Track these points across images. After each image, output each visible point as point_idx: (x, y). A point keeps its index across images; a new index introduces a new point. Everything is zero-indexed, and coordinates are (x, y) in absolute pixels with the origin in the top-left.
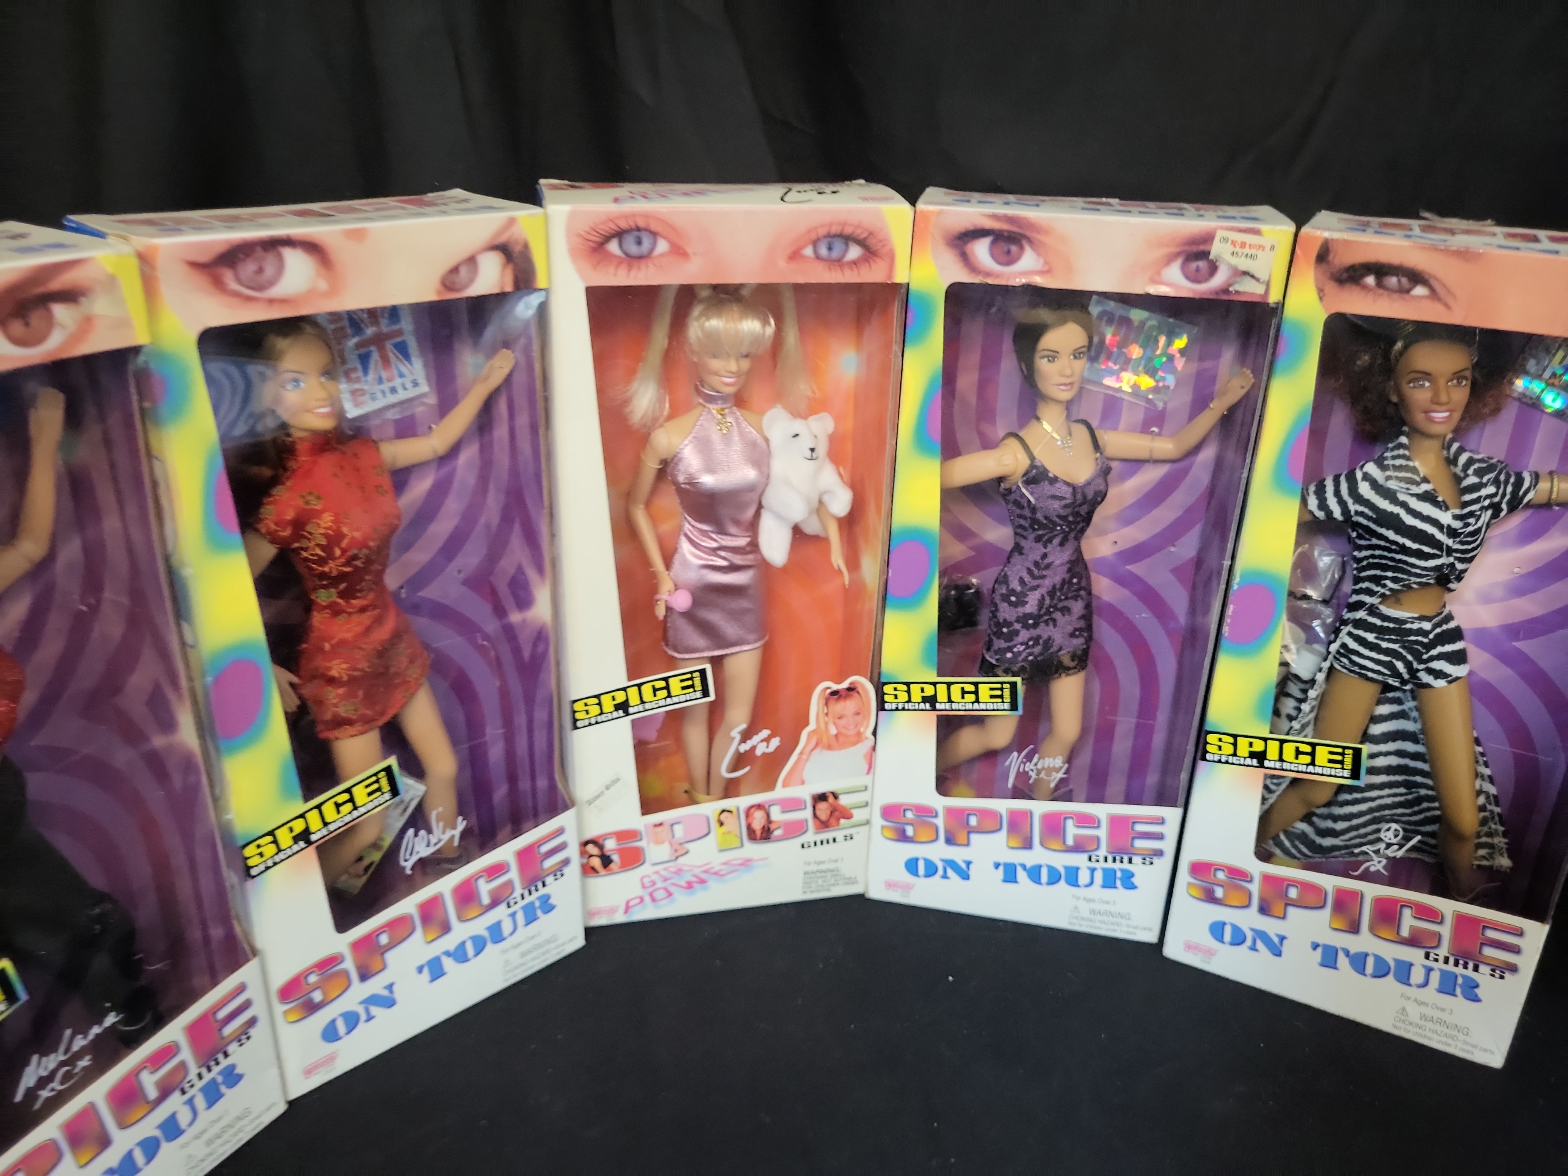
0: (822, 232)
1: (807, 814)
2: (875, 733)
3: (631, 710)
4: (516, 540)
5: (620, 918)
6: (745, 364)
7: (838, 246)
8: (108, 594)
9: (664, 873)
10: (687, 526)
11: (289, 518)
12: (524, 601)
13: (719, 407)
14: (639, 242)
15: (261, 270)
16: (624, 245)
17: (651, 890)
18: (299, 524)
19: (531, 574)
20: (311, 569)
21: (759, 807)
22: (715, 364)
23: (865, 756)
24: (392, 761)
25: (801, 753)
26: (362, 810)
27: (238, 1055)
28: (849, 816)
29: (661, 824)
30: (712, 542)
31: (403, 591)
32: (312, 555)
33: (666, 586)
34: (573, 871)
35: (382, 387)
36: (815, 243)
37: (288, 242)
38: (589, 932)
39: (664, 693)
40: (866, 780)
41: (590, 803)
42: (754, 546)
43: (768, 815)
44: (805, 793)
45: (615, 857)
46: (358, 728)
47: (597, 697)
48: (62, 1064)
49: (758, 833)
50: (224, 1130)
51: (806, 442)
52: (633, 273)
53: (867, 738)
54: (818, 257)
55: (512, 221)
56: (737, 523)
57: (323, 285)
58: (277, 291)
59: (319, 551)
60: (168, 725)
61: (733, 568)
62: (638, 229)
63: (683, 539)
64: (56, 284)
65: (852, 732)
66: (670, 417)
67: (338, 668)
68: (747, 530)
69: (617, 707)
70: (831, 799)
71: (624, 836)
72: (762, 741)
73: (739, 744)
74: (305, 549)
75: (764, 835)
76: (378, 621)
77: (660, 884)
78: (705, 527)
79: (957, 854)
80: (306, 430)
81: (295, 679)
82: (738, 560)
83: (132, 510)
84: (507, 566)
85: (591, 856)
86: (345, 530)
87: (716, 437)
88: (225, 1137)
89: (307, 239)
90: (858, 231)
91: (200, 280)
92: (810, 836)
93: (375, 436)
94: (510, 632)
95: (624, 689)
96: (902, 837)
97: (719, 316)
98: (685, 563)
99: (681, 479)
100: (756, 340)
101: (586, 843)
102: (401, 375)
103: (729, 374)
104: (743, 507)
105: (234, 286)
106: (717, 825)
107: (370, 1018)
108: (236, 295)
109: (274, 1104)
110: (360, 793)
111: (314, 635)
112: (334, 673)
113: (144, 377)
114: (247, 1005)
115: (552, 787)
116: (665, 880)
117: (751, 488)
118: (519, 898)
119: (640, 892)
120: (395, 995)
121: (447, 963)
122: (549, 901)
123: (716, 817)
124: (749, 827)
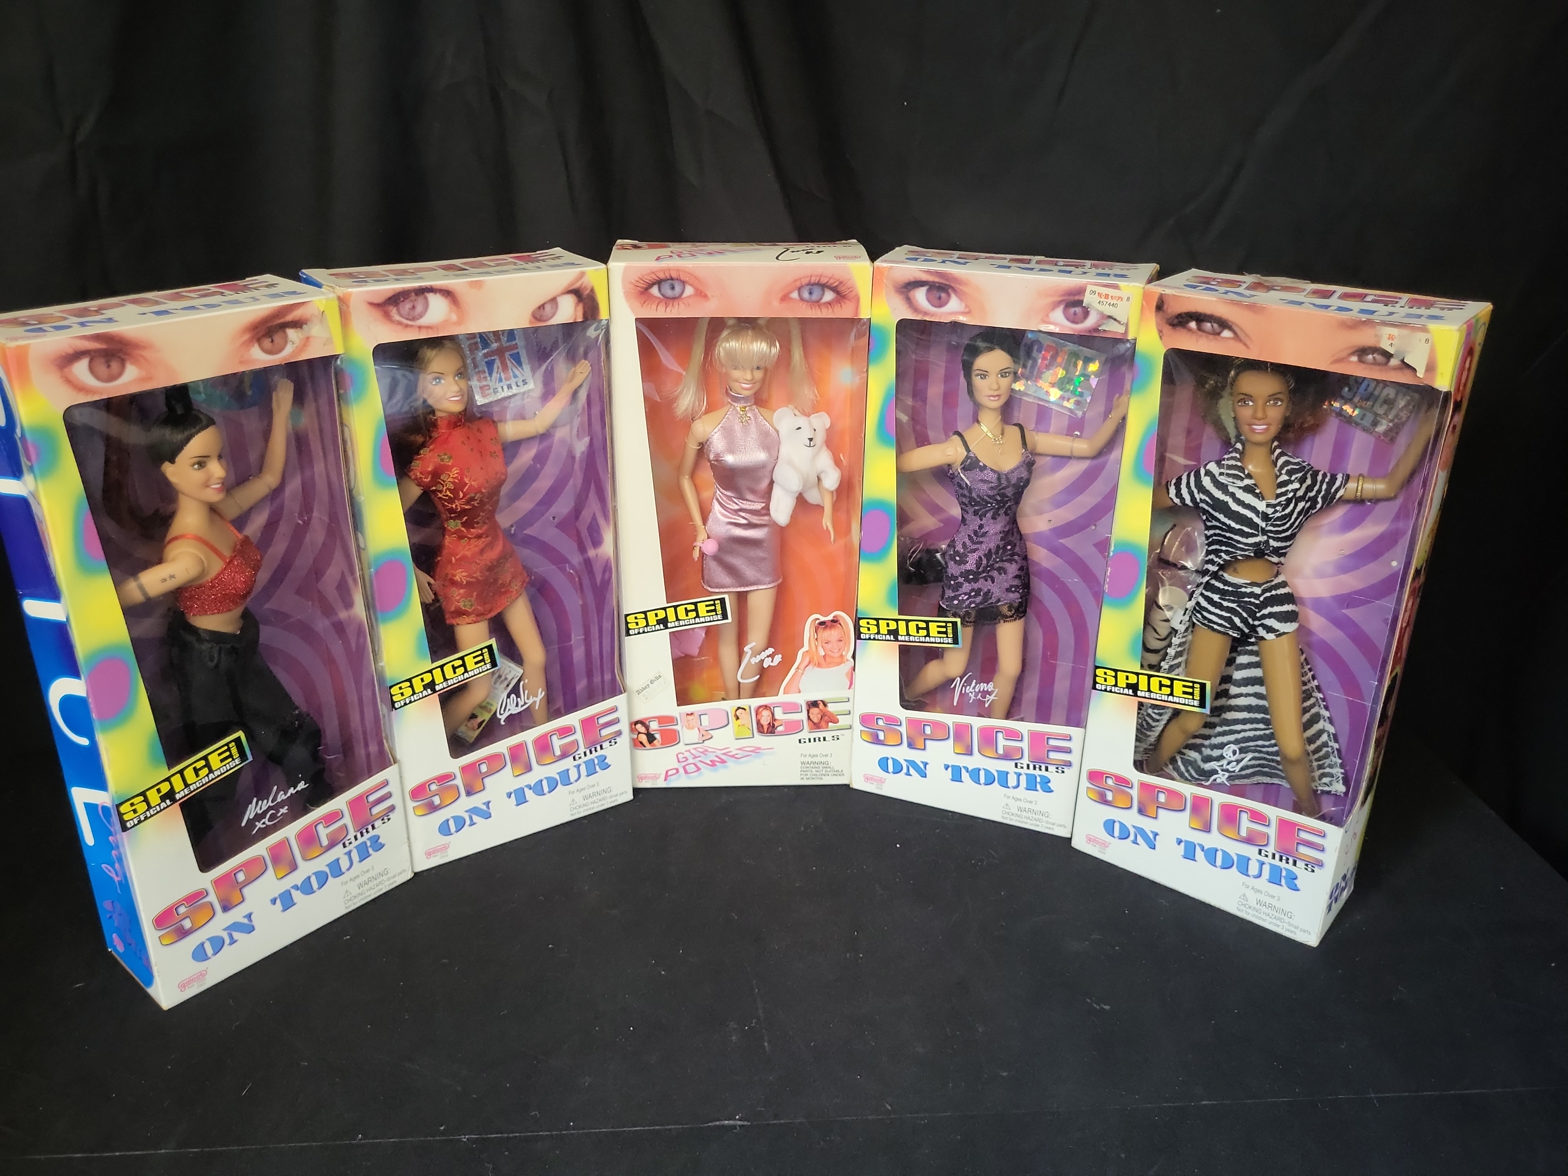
0: (805, 281)
1: (803, 716)
2: (854, 657)
3: (669, 625)
4: (592, 495)
5: (661, 784)
6: (759, 375)
7: (817, 292)
8: (315, 514)
9: (693, 751)
10: (718, 492)
11: (430, 469)
12: (597, 542)
13: (742, 405)
14: (673, 288)
15: (414, 307)
16: (662, 290)
17: (684, 764)
18: (436, 475)
19: (601, 521)
20: (444, 505)
21: (766, 707)
22: (736, 374)
23: (847, 674)
24: (493, 642)
25: (798, 668)
26: (471, 674)
27: (381, 829)
28: (836, 722)
29: (692, 714)
30: (734, 505)
31: (513, 529)
32: (444, 496)
33: (702, 536)
34: (625, 740)
35: (501, 384)
36: (799, 289)
37: (431, 290)
38: (636, 791)
39: (694, 614)
40: (848, 693)
41: (639, 692)
42: (767, 510)
43: (773, 714)
44: (802, 699)
45: (657, 736)
46: (472, 618)
47: (645, 613)
48: (270, 808)
49: (765, 728)
50: (369, 880)
51: (806, 433)
52: (668, 309)
53: (848, 660)
54: (802, 299)
55: (583, 274)
56: (753, 491)
57: (454, 317)
58: (423, 321)
59: (448, 493)
60: (349, 604)
61: (750, 526)
62: (672, 279)
63: (715, 501)
65: (837, 655)
66: (707, 412)
67: (460, 575)
68: (763, 498)
69: (659, 622)
70: (821, 706)
71: (662, 720)
72: (768, 656)
73: (751, 658)
74: (441, 492)
75: (770, 729)
76: (490, 545)
77: (691, 761)
78: (729, 494)
79: (917, 756)
80: (445, 412)
81: (432, 581)
82: (755, 520)
83: (331, 457)
84: (586, 515)
85: (639, 733)
86: (466, 480)
87: (738, 427)
88: (371, 885)
89: (443, 288)
90: (831, 281)
91: (377, 314)
92: (805, 734)
93: (495, 419)
94: (588, 563)
95: (664, 609)
96: (876, 741)
97: (738, 340)
98: (717, 520)
99: (712, 457)
100: (763, 356)
101: (636, 723)
102: (515, 376)
103: (746, 382)
104: (758, 480)
105: (397, 318)
106: (734, 719)
107: (472, 824)
108: (400, 323)
109: (404, 871)
110: (470, 661)
111: (445, 552)
112: (457, 578)
113: (339, 374)
114: (389, 796)
115: (614, 679)
116: (695, 757)
117: (761, 467)
118: (583, 755)
119: (676, 765)
120: (491, 811)
121: (529, 794)
122: (606, 761)
123: (733, 713)
124: (758, 722)
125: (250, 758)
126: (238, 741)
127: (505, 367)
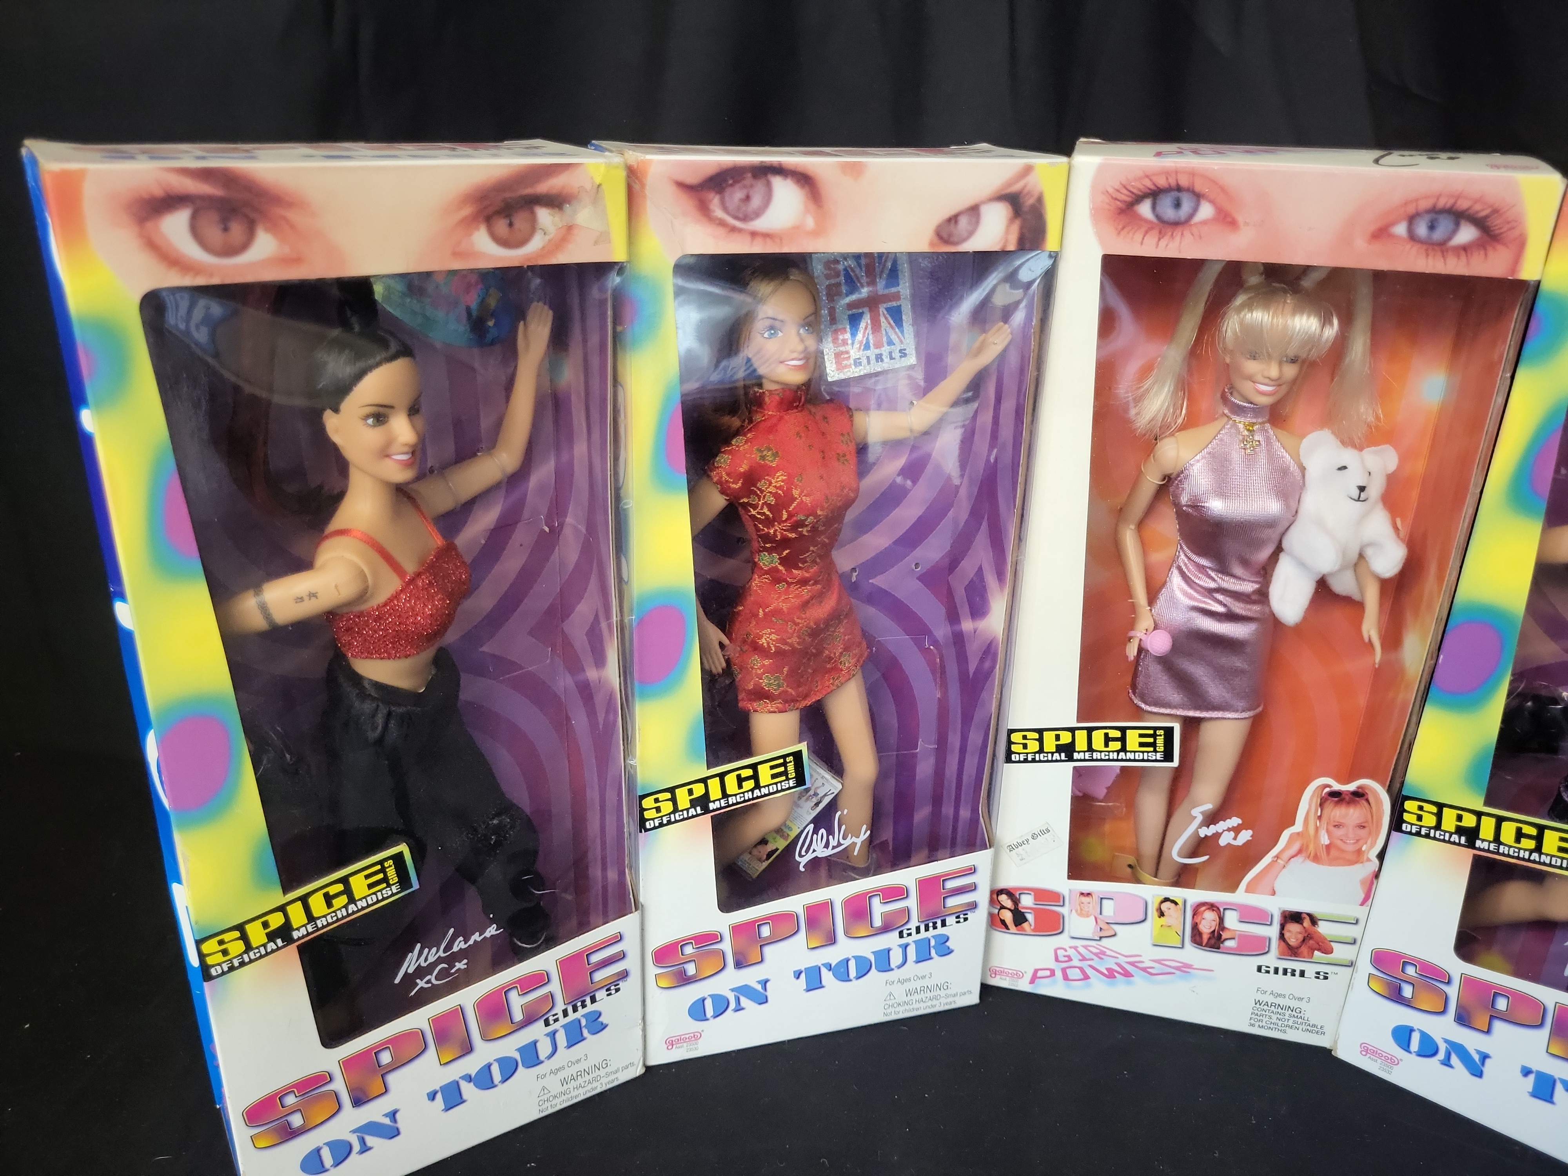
0: (1425, 205)
1: (1273, 932)
2: (1381, 856)
3: (1076, 756)
4: (982, 539)
5: (1024, 986)
6: (1291, 371)
7: (1444, 225)
8: (569, 520)
9: (1082, 950)
10: (1182, 556)
11: (742, 470)
12: (979, 610)
13: (1248, 420)
14: (1177, 205)
15: (748, 198)
16: (1158, 208)
17: (1065, 965)
18: (751, 479)
19: (991, 580)
20: (758, 530)
21: (1212, 907)
22: (1252, 367)
23: (1363, 882)
24: (803, 747)
25: (1277, 857)
26: (765, 791)
27: (604, 1003)
28: (1328, 951)
29: (1089, 894)
30: (1208, 580)
31: (855, 574)
32: (759, 513)
33: (1145, 622)
34: (979, 918)
35: (868, 353)
36: (1412, 220)
37: (779, 170)
38: (986, 990)
39: (1117, 745)
40: (1360, 912)
41: (1011, 848)
42: (1262, 596)
43: (1221, 919)
44: (1275, 906)
45: (1030, 917)
46: (778, 704)
47: (1040, 731)
48: (440, 960)
49: (1205, 937)
50: (579, 1074)
51: (1355, 478)
52: (1163, 243)
53: (1369, 860)
54: (1412, 237)
55: (1028, 170)
56: (1245, 563)
57: (810, 223)
58: (760, 224)
59: (765, 510)
60: (600, 661)
61: (1230, 617)
62: (1179, 189)
63: (1175, 572)
64: (543, 188)
65: (1351, 848)
67: (768, 638)
68: (1258, 573)
69: (1060, 749)
70: (1307, 923)
71: (1042, 895)
72: (1229, 830)
73: (1200, 827)
74: (755, 507)
75: (1213, 941)
76: (819, 597)
77: (1076, 962)
78: (1204, 562)
79: (1471, 1040)
80: (777, 382)
81: (726, 641)
82: (1239, 608)
83: (596, 436)
84: (967, 567)
85: (1003, 907)
86: (796, 493)
87: (1236, 456)
88: (580, 1080)
89: (800, 169)
90: (1477, 207)
91: (687, 203)
92: (1271, 960)
93: (852, 405)
94: (959, 639)
95: (1072, 730)
96: (1395, 996)
97: (1266, 307)
98: (1172, 599)
99: (1184, 499)
100: (1311, 341)
101: (1001, 892)
102: (890, 343)
103: (1267, 381)
104: (1258, 544)
105: (719, 213)
106: (1156, 914)
107: (739, 1008)
108: (722, 223)
109: (632, 1064)
110: (765, 773)
111: (751, 599)
112: (763, 641)
113: (619, 300)
114: (621, 956)
115: (974, 821)
116: (1084, 959)
117: (1270, 523)
118: (914, 931)
119: (1052, 964)
120: (769, 993)
121: (827, 976)
122: (947, 944)
123: (1156, 905)
124: (1195, 927)
125: (416, 885)
126: (398, 859)
127: (876, 326)
